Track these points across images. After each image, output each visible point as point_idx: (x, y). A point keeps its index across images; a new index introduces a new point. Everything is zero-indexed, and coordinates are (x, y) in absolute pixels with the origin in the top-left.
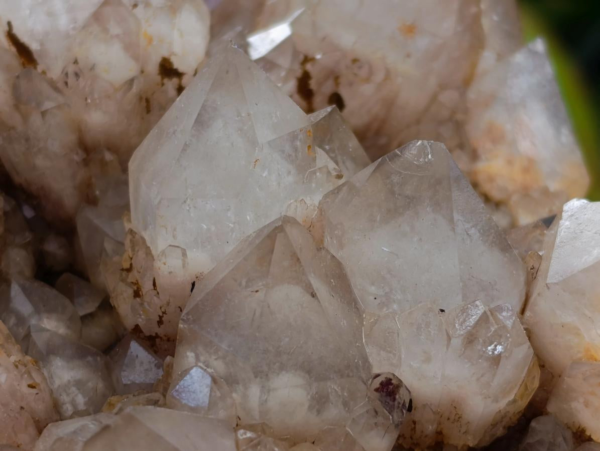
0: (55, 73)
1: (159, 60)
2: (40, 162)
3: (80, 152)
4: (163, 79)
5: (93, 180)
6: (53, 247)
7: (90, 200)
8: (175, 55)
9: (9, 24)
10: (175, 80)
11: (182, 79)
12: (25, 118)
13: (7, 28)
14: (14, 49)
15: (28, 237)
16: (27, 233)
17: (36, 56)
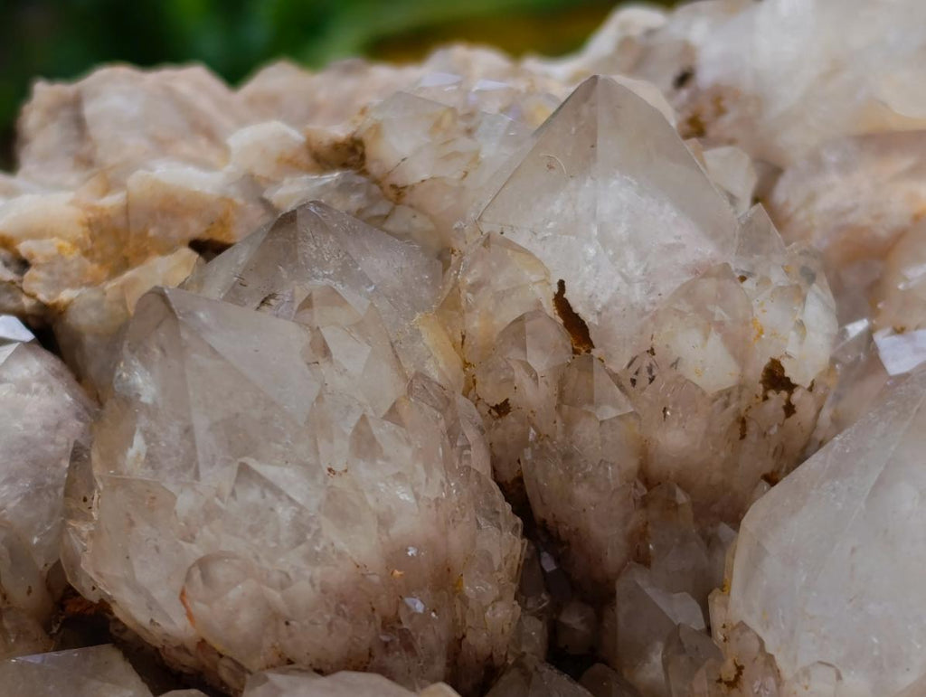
0: (619, 364)
1: (766, 361)
2: (582, 492)
3: (640, 485)
4: (766, 389)
5: (650, 529)
6: (574, 619)
7: (641, 558)
8: (790, 357)
9: (561, 284)
10: (784, 394)
11: (793, 392)
12: (569, 424)
13: (556, 289)
14: (561, 321)
15: (543, 601)
16: (544, 596)
17: (592, 336)
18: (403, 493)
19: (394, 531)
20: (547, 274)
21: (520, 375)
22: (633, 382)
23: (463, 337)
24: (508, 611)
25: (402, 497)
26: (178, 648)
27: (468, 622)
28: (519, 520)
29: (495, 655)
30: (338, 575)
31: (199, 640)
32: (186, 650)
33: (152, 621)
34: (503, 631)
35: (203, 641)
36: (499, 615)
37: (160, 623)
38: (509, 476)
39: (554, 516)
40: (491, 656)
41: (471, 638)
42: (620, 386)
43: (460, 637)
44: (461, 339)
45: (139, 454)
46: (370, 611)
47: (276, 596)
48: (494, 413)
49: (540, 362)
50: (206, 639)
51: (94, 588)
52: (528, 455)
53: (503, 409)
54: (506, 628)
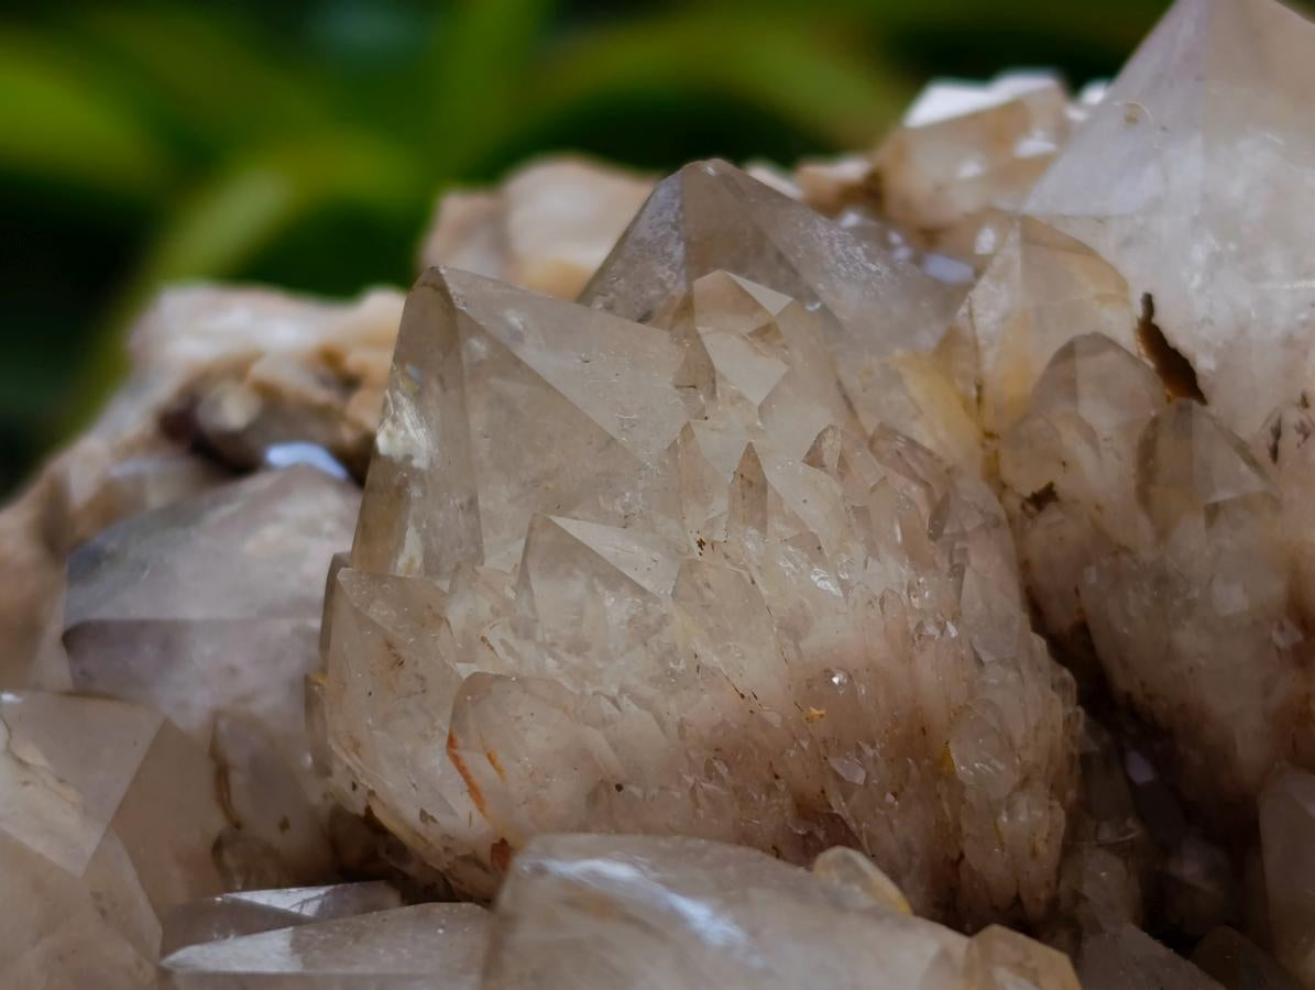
0: (1253, 428)
2: (1189, 640)
3: (1290, 626)
6: (1191, 867)
7: (1302, 757)
9: (1149, 302)
12: (1163, 528)
13: (1138, 310)
14: (1150, 364)
15: (1131, 831)
16: (1130, 823)
17: (1202, 385)
18: (822, 579)
19: (810, 643)
20: (1122, 285)
21: (1072, 441)
22: (1275, 453)
23: (979, 388)
24: (1039, 814)
25: (821, 584)
26: (465, 859)
27: (966, 828)
28: (1066, 674)
29: (1025, 898)
30: (705, 708)
31: (497, 841)
32: (479, 863)
33: (423, 813)
34: (1034, 854)
35: (503, 842)
36: (1022, 818)
37: (435, 816)
38: (1063, 621)
39: (1143, 684)
40: (1018, 899)
41: (974, 858)
42: (1253, 463)
43: (955, 856)
44: (974, 393)
45: (412, 561)
46: (767, 777)
47: (597, 740)
48: (1031, 508)
49: (1101, 415)
50: (507, 838)
51: (354, 787)
52: (1091, 576)
53: (1044, 498)
54: (1041, 847)
